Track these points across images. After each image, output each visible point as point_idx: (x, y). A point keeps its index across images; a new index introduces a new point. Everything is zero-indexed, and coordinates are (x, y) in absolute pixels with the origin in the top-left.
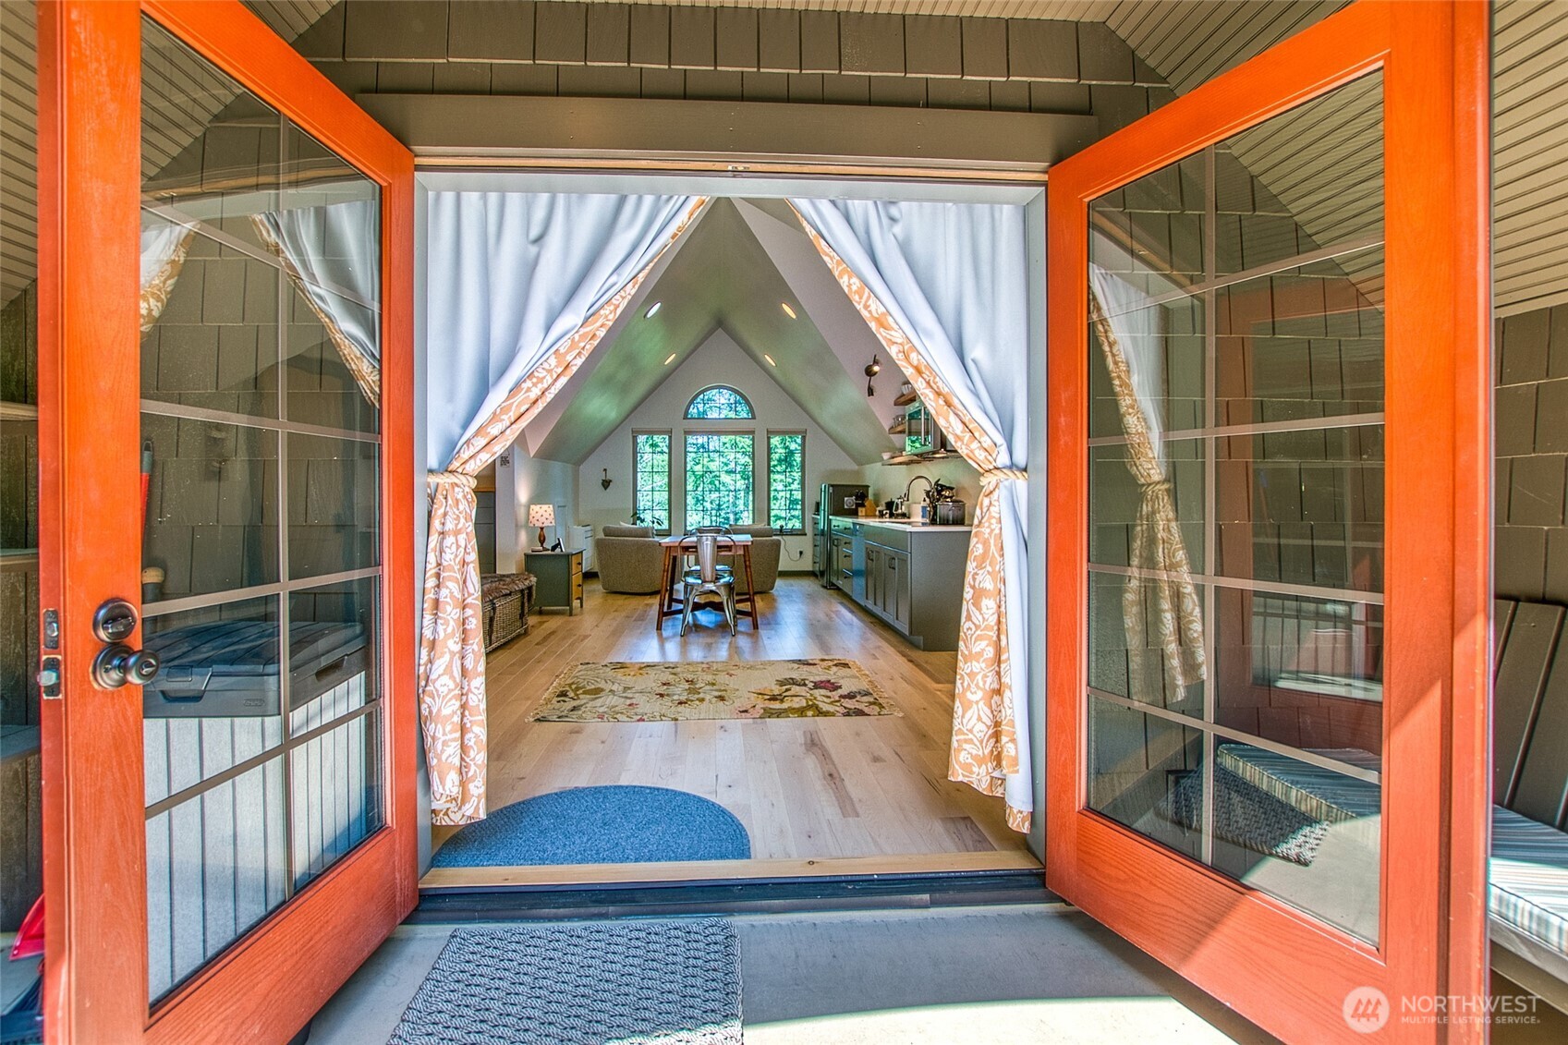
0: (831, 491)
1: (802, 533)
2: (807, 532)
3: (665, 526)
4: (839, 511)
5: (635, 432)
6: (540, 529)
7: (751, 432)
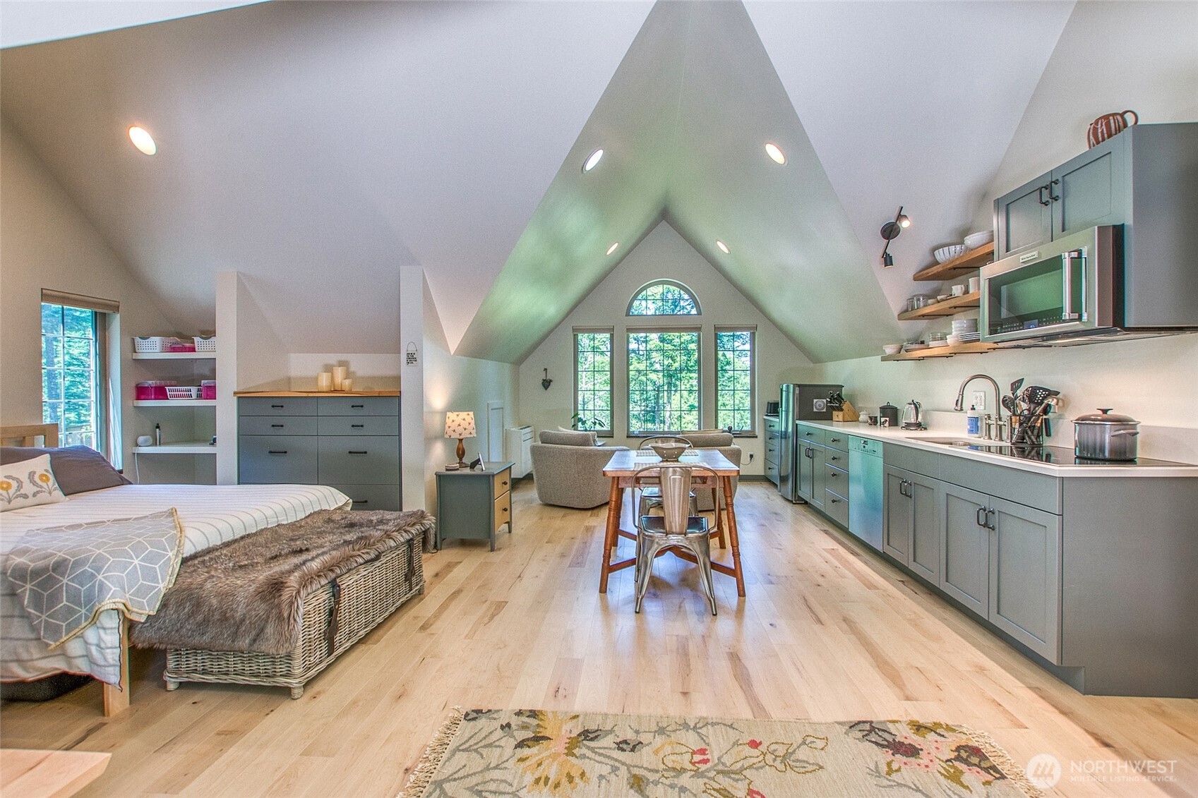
0: (797, 392)
1: (751, 435)
2: (757, 434)
3: (607, 428)
4: (805, 412)
5: (576, 331)
6: (458, 441)
7: (698, 329)
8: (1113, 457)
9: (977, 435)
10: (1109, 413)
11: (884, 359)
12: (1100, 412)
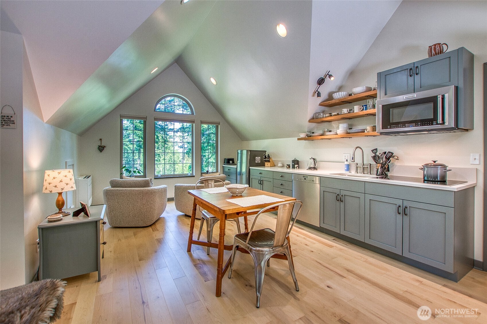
0: (249, 154)
3: (142, 173)
5: (122, 117)
6: (58, 194)
7: (192, 122)
8: (441, 180)
9: (349, 172)
10: (436, 162)
11: (299, 139)
12: (433, 162)
